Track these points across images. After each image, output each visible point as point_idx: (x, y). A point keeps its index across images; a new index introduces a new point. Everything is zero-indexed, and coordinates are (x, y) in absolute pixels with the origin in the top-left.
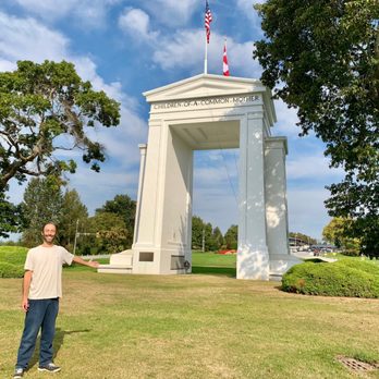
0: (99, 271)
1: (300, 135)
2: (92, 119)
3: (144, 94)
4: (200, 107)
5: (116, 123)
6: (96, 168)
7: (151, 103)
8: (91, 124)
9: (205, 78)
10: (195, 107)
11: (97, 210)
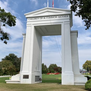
0: (7, 83)
1: (86, 29)
2: (4, 23)
3: (25, 14)
4: (46, 19)
5: (14, 25)
6: (6, 43)
7: (27, 18)
8: (4, 25)
9: (48, 9)
10: (44, 19)
11: (2, 59)
